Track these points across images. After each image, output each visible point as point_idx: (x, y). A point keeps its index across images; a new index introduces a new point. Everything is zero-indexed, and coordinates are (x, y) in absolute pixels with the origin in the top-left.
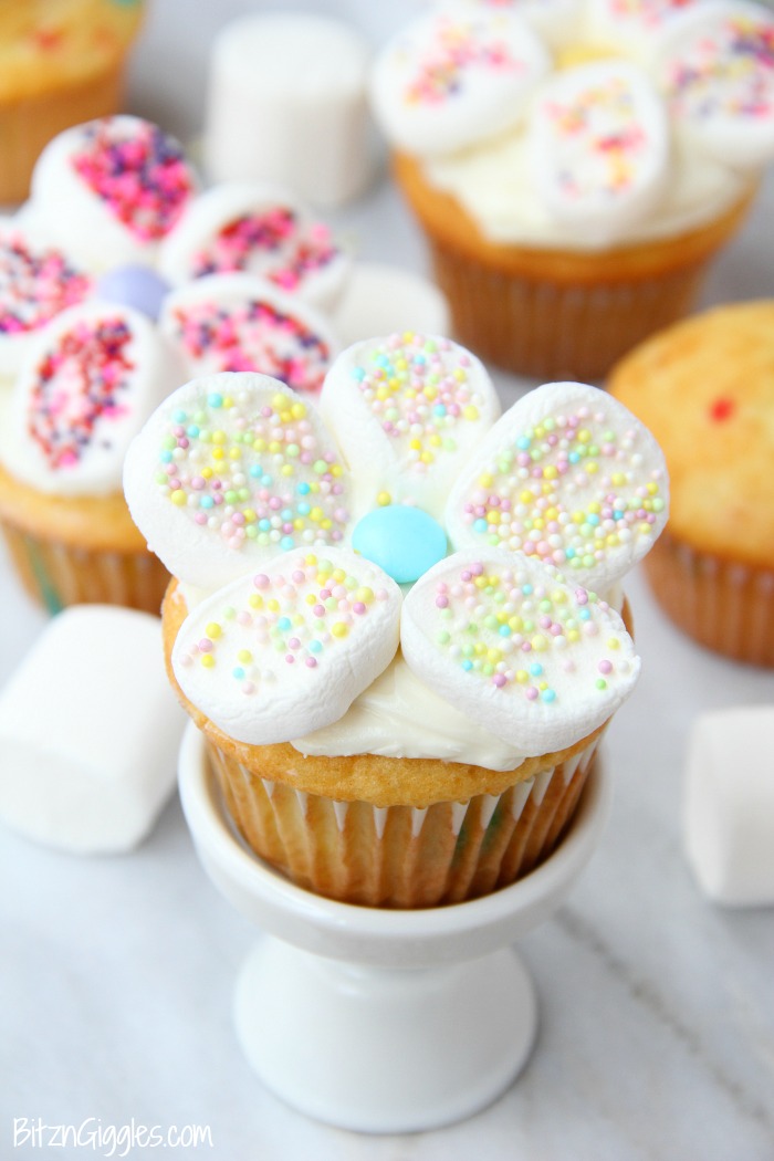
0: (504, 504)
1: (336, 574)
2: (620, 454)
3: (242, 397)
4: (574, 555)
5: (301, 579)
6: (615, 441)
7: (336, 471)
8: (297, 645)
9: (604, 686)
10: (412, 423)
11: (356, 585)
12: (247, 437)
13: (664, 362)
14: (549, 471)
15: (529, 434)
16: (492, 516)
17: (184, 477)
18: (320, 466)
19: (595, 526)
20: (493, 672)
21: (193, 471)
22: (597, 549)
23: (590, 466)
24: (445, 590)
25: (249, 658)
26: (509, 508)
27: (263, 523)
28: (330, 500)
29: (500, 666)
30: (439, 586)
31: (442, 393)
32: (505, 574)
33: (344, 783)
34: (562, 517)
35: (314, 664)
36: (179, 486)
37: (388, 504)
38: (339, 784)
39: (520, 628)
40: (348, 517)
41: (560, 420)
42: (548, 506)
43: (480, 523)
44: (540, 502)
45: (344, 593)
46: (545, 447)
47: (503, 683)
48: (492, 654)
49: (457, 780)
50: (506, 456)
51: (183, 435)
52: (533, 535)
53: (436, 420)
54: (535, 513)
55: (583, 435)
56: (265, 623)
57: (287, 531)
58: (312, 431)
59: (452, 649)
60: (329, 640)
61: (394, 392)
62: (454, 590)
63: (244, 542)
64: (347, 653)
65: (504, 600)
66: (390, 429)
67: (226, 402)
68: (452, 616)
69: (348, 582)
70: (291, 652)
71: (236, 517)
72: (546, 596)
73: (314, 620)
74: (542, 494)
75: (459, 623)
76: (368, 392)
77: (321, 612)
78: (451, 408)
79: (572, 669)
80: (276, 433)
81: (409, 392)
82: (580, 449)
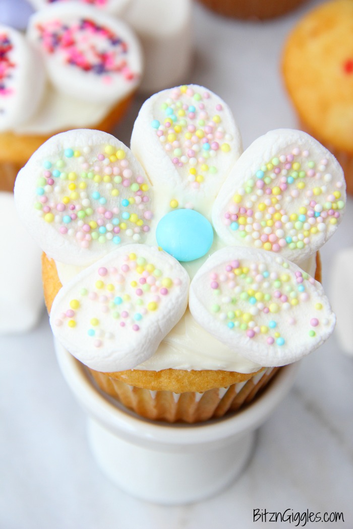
0: (249, 212)
1: (148, 267)
2: (318, 175)
3: (86, 150)
4: (292, 242)
5: (128, 269)
6: (315, 168)
7: (144, 188)
8: (127, 315)
9: (314, 334)
10: (190, 157)
11: (161, 274)
12: (90, 175)
13: (315, 33)
14: (275, 190)
15: (263, 169)
16: (241, 220)
17: (52, 204)
18: (135, 187)
19: (304, 222)
20: (247, 328)
21: (59, 198)
22: (305, 237)
23: (300, 185)
24: (216, 277)
25: (97, 322)
26: (252, 214)
27: (101, 229)
28: (141, 207)
29: (251, 324)
30: (212, 275)
31: (207, 134)
32: (252, 267)
33: (155, 383)
34: (284, 219)
35: (137, 329)
36: (50, 210)
37: (176, 208)
38: (153, 383)
39: (262, 300)
40: (152, 216)
41: (282, 158)
42: (276, 211)
43: (234, 225)
44: (270, 210)
45: (155, 280)
46: (273, 176)
47: (253, 335)
48: (245, 317)
49: (223, 378)
50: (250, 183)
51: (50, 175)
52: (267, 230)
53: (205, 154)
54: (267, 216)
55: (296, 166)
56: (106, 299)
57: (116, 232)
58: (130, 166)
59: (222, 316)
60: (146, 312)
61: (177, 135)
62: (222, 278)
63: (90, 243)
64: (158, 321)
65: (252, 281)
66: (177, 163)
67: (76, 154)
68: (221, 293)
69: (156, 273)
70: (123, 320)
71: (85, 228)
72: (278, 278)
73: (136, 298)
74: (271, 205)
75: (225, 299)
76: (162, 138)
77: (141, 293)
78: (213, 146)
79: (295, 322)
80: (107, 170)
81: (187, 135)
82: (294, 175)
